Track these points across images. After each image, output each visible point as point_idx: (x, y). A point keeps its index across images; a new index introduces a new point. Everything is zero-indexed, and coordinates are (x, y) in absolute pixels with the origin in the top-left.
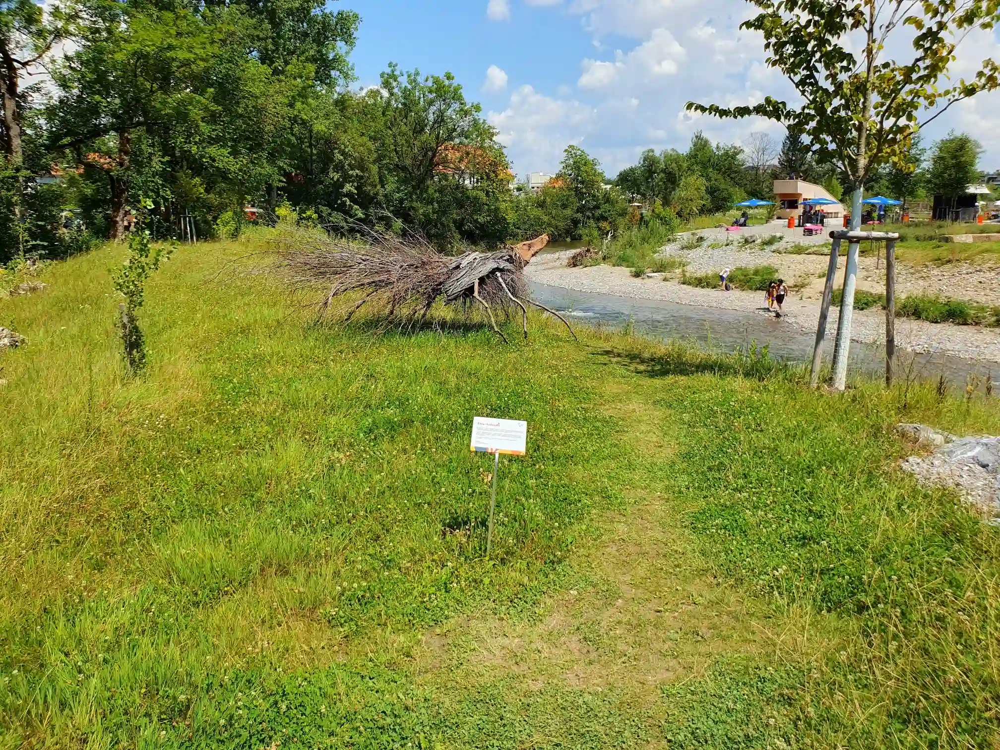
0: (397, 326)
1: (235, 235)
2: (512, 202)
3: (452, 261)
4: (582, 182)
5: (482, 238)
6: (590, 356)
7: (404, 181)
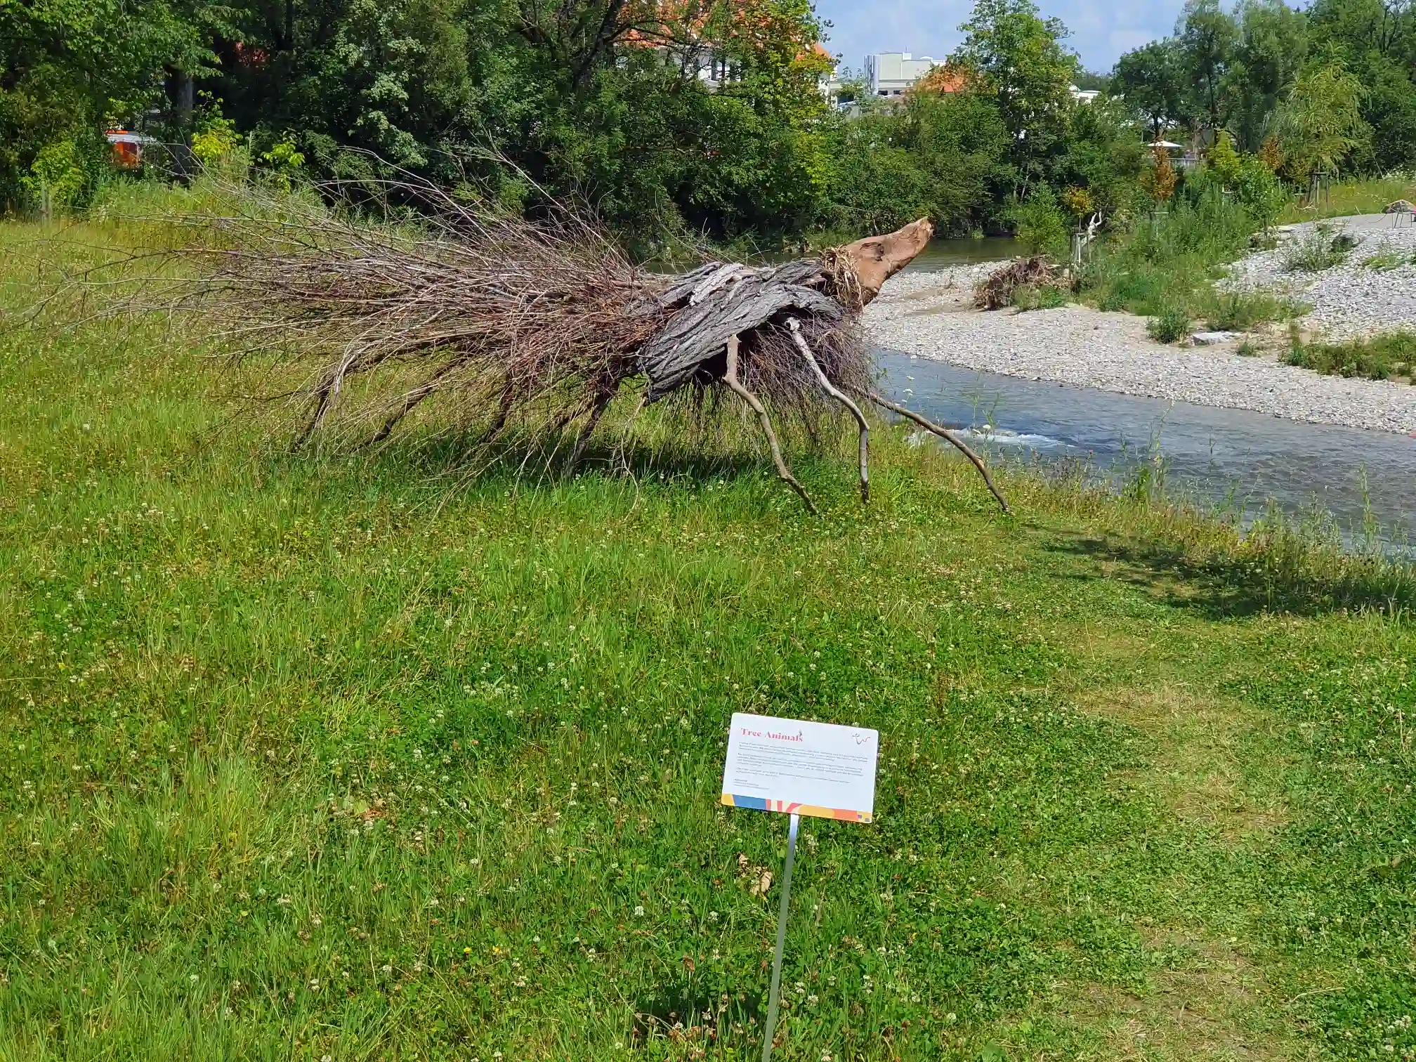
0: (514, 459)
1: (80, 203)
2: (823, 129)
3: (668, 286)
4: (1019, 82)
5: (742, 225)
6: (1043, 554)
7: (537, 70)
